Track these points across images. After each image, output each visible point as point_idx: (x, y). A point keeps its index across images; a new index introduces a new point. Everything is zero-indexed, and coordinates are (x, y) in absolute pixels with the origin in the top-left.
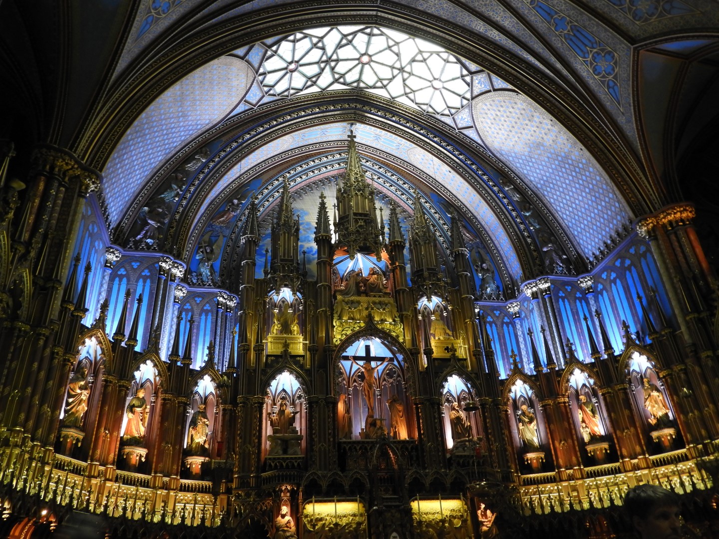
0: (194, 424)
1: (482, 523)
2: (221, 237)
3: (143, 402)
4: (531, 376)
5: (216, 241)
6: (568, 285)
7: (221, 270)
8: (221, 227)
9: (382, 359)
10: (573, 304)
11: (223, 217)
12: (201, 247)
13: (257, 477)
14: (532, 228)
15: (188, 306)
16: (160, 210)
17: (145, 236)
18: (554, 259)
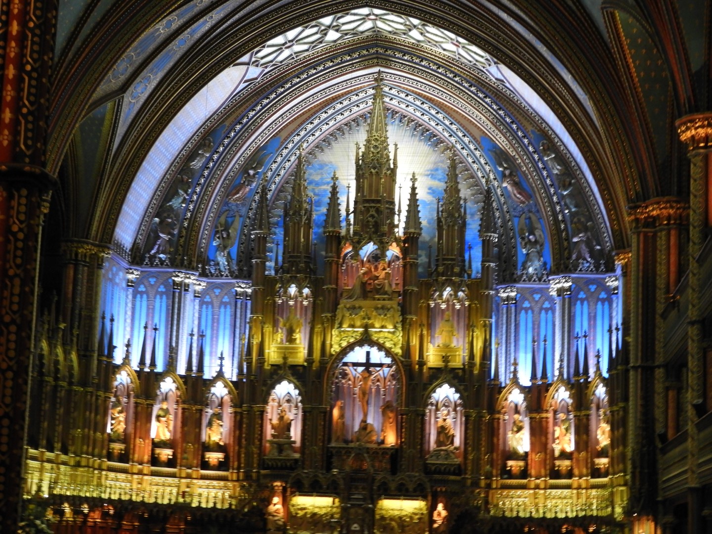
0: (210, 424)
1: (435, 522)
2: (237, 218)
3: (167, 412)
4: (526, 387)
5: (232, 222)
6: (593, 284)
7: (238, 256)
8: (237, 205)
9: (381, 365)
10: (593, 307)
11: (238, 193)
12: (217, 232)
13: (258, 472)
14: (567, 211)
15: (207, 299)
16: (170, 220)
17: (158, 252)
18: (582, 252)
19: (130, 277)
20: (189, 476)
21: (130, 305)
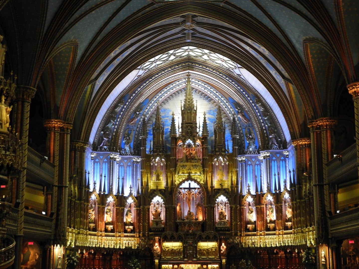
0: (127, 215)
1: (222, 250)
2: (133, 131)
3: (110, 210)
4: (254, 195)
5: (131, 133)
6: (278, 154)
7: (134, 147)
8: (132, 126)
9: (195, 188)
10: (278, 163)
11: (132, 121)
12: (124, 137)
13: (148, 233)
14: (266, 126)
15: (122, 164)
16: (108, 132)
17: (103, 145)
18: (274, 141)
19: (93, 156)
20: (120, 236)
21: (92, 167)
